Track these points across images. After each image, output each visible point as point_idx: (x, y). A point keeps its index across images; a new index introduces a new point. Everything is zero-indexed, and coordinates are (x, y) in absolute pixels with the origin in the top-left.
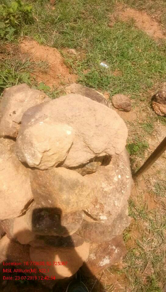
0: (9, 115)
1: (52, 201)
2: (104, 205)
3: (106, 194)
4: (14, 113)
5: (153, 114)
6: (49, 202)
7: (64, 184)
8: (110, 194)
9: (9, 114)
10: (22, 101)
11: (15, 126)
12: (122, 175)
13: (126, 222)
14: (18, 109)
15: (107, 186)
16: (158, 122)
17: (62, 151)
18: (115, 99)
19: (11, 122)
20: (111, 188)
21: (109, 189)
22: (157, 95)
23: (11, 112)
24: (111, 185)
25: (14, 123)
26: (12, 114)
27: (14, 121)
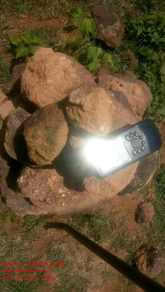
0: (118, 81)
1: (36, 122)
2: (34, 178)
3: (45, 181)
4: (121, 85)
5: (135, 248)
6: (35, 119)
7: (52, 131)
8: (45, 184)
9: (120, 81)
10: (133, 93)
11: (108, 86)
12: (65, 198)
13: (19, 210)
14: (124, 88)
15: (53, 182)
16: (127, 254)
17: (84, 124)
18: (148, 206)
19: (112, 83)
20: (51, 185)
21: (50, 184)
22: (157, 252)
23: (122, 82)
24: (54, 185)
25: (111, 85)
26: (120, 83)
27: (113, 85)
